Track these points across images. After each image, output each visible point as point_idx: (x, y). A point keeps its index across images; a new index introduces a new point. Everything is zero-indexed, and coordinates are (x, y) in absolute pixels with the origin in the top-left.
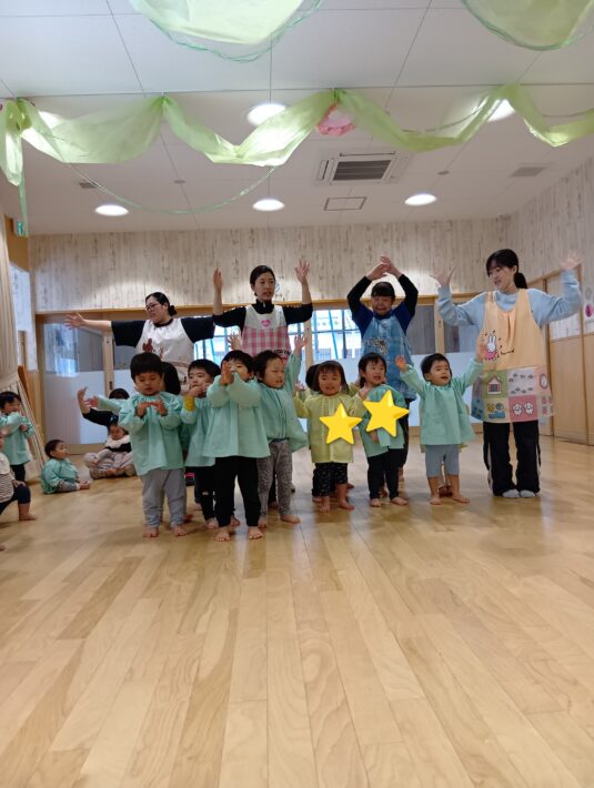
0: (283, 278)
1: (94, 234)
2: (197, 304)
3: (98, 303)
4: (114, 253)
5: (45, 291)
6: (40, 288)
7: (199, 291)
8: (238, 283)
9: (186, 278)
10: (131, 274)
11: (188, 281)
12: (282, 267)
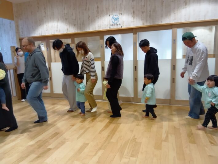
0: (121, 14)
2: (79, 31)
3: (40, 33)
4: (45, 8)
5: (22, 28)
6: (20, 27)
7: (80, 24)
8: (98, 19)
9: (74, 18)
10: (52, 18)
11: (75, 19)
12: (121, 8)
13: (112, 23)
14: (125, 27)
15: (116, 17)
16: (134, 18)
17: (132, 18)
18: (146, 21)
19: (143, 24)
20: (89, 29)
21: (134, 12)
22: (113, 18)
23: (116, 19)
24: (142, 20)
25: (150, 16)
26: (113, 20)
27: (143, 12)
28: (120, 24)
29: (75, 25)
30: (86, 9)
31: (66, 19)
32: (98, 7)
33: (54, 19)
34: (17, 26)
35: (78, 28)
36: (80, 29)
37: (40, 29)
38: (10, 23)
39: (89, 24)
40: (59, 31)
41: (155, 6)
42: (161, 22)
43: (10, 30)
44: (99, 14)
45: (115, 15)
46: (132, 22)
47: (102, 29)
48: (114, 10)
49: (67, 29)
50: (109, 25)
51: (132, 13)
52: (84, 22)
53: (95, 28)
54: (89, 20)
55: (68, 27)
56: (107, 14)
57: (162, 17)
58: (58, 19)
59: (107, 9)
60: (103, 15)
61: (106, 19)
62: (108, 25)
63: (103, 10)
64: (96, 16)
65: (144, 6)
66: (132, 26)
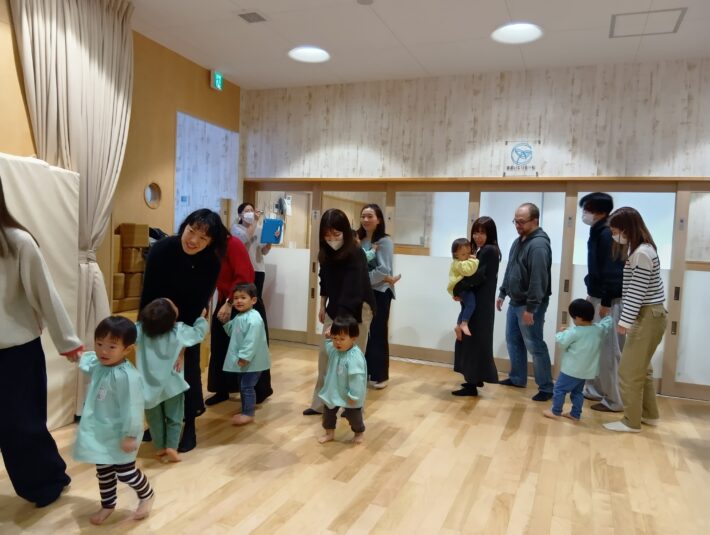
0: (539, 142)
1: (309, 87)
3: (306, 171)
4: (328, 110)
5: (256, 155)
6: (251, 151)
7: (421, 159)
8: (474, 149)
9: (407, 142)
10: (344, 136)
11: (409, 145)
12: (540, 127)
13: (510, 164)
14: (546, 175)
15: (524, 148)
16: (574, 155)
17: (570, 156)
18: (608, 166)
19: (599, 172)
20: (445, 173)
21: (574, 141)
22: (515, 150)
23: (524, 154)
24: (597, 162)
25: (619, 155)
26: (516, 157)
27: (599, 143)
28: (533, 168)
29: (405, 160)
30: (441, 122)
31: (384, 143)
32: (475, 120)
33: (349, 139)
34: (244, 147)
35: (413, 169)
36: (421, 170)
37: (307, 162)
38: (226, 138)
39: (447, 160)
40: (361, 171)
41: (634, 132)
42: (650, 171)
43: (223, 156)
44: (477, 136)
45: (522, 144)
46: (567, 165)
47: (481, 176)
48: (519, 130)
49: (383, 169)
50: (501, 168)
51: (568, 143)
52: (432, 153)
53: (463, 172)
54: (447, 150)
55: (386, 162)
56: (499, 138)
57: (651, 159)
58: (362, 142)
59: (500, 126)
60: (488, 139)
61: (496, 152)
62: (499, 167)
63: (489, 129)
64: (469, 142)
65: (605, 128)
66: (567, 174)
